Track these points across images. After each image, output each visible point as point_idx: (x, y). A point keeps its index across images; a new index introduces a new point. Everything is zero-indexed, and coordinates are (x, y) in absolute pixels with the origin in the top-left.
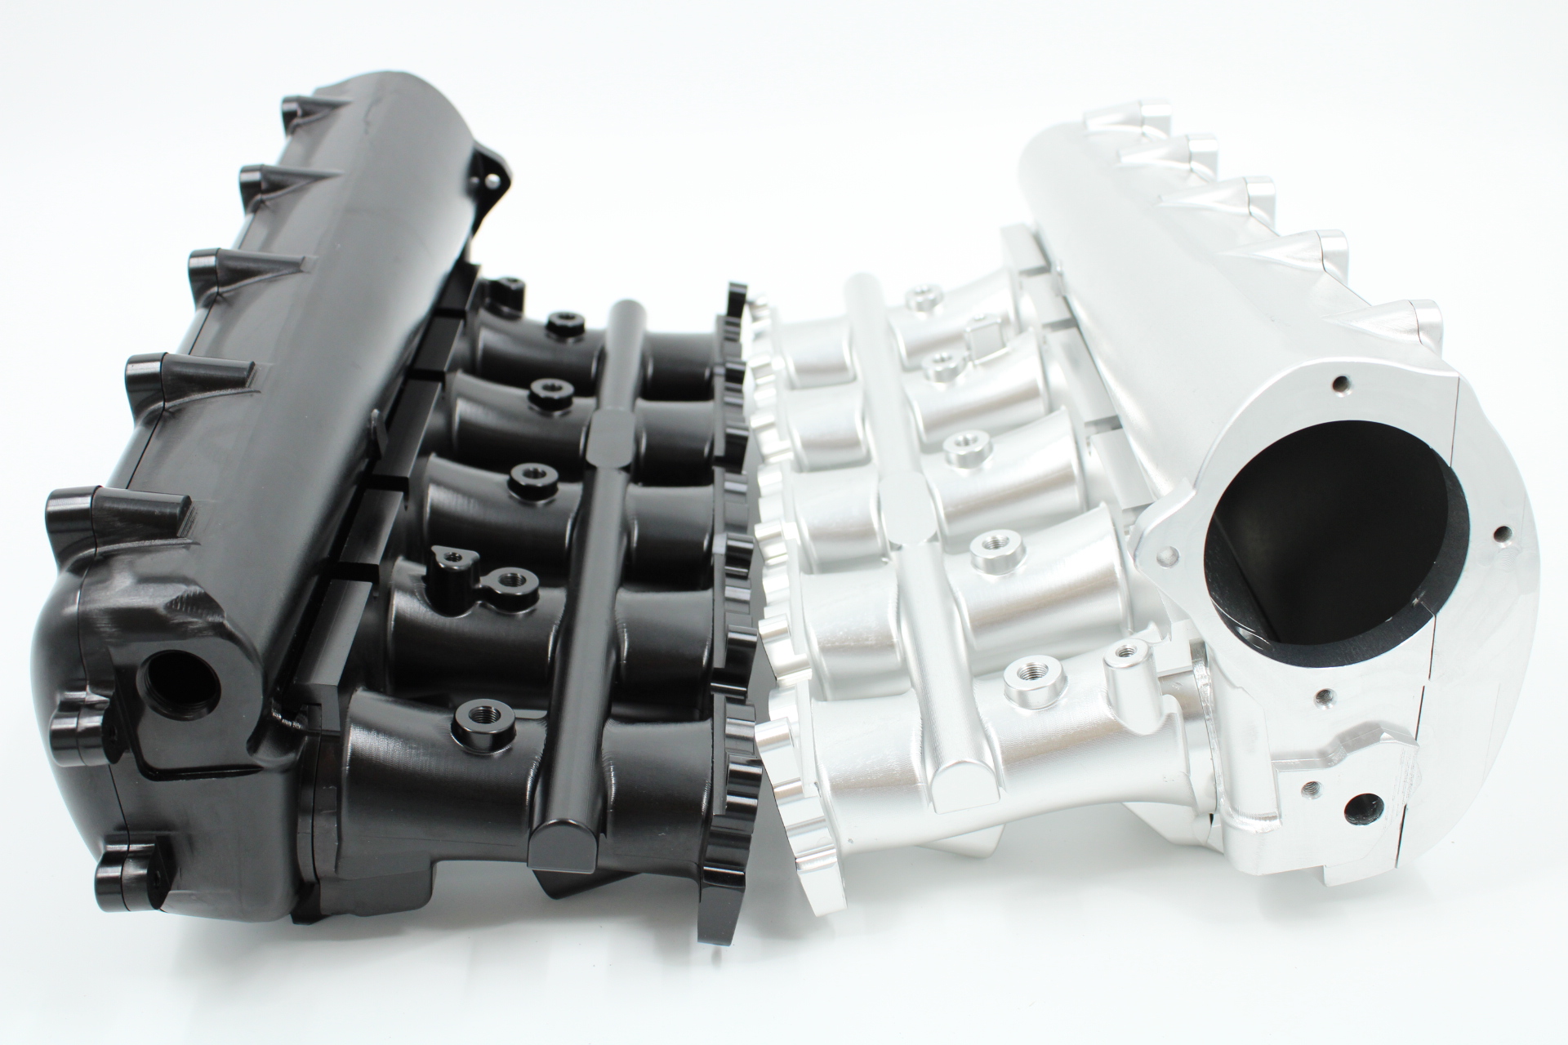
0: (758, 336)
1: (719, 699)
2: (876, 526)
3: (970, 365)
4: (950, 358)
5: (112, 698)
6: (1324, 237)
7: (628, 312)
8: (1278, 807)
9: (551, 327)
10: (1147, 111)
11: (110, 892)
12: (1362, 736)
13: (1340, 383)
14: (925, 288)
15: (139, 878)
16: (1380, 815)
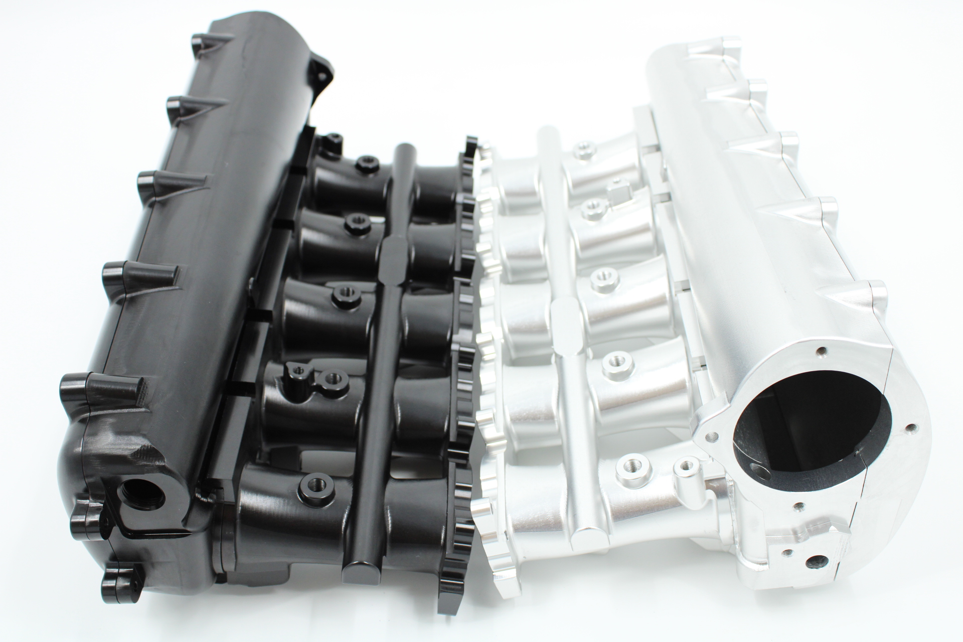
0: (485, 171)
1: (452, 465)
2: (548, 328)
3: (609, 209)
4: (598, 205)
5: (104, 504)
6: (823, 202)
7: (406, 152)
8: (768, 558)
9: (358, 166)
10: (727, 45)
11: (109, 594)
12: (819, 526)
13: (822, 351)
14: (586, 144)
15: (125, 588)
16: (826, 564)
